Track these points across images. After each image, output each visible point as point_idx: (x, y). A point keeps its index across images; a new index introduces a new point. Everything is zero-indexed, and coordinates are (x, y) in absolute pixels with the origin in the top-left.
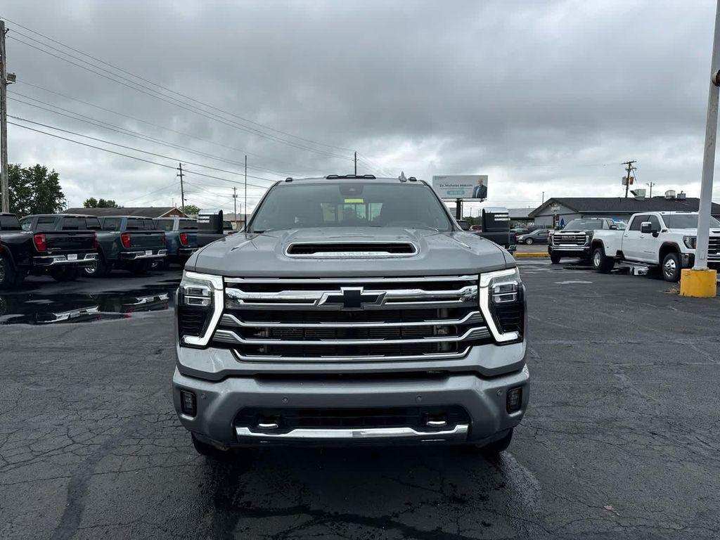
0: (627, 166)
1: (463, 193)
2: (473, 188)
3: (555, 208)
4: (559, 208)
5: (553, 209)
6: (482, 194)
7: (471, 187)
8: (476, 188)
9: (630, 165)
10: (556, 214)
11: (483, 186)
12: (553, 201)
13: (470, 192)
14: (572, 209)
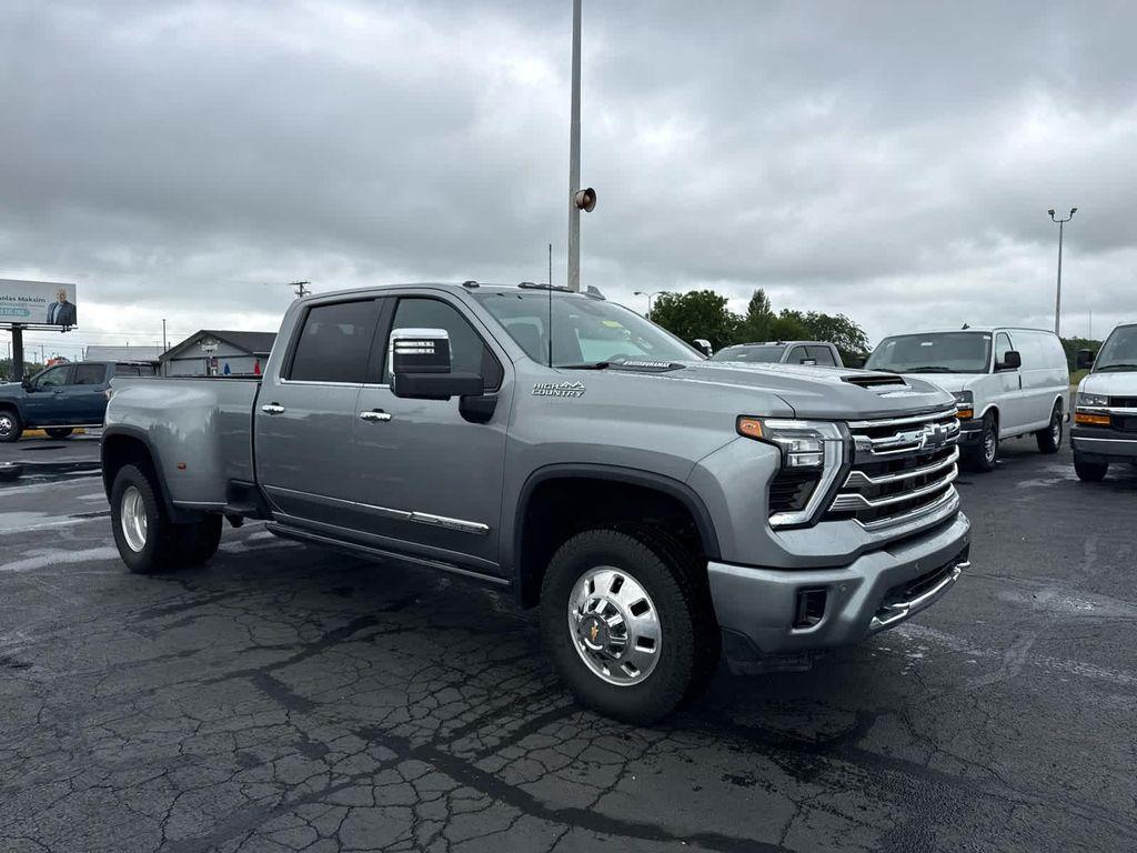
0: (297, 288)
1: (27, 313)
2: (47, 305)
3: (209, 347)
4: (215, 347)
5: (205, 348)
6: (66, 317)
7: (43, 304)
8: (54, 306)
9: (302, 287)
10: (211, 356)
11: (66, 303)
12: (204, 336)
13: (41, 312)
14: (240, 348)
